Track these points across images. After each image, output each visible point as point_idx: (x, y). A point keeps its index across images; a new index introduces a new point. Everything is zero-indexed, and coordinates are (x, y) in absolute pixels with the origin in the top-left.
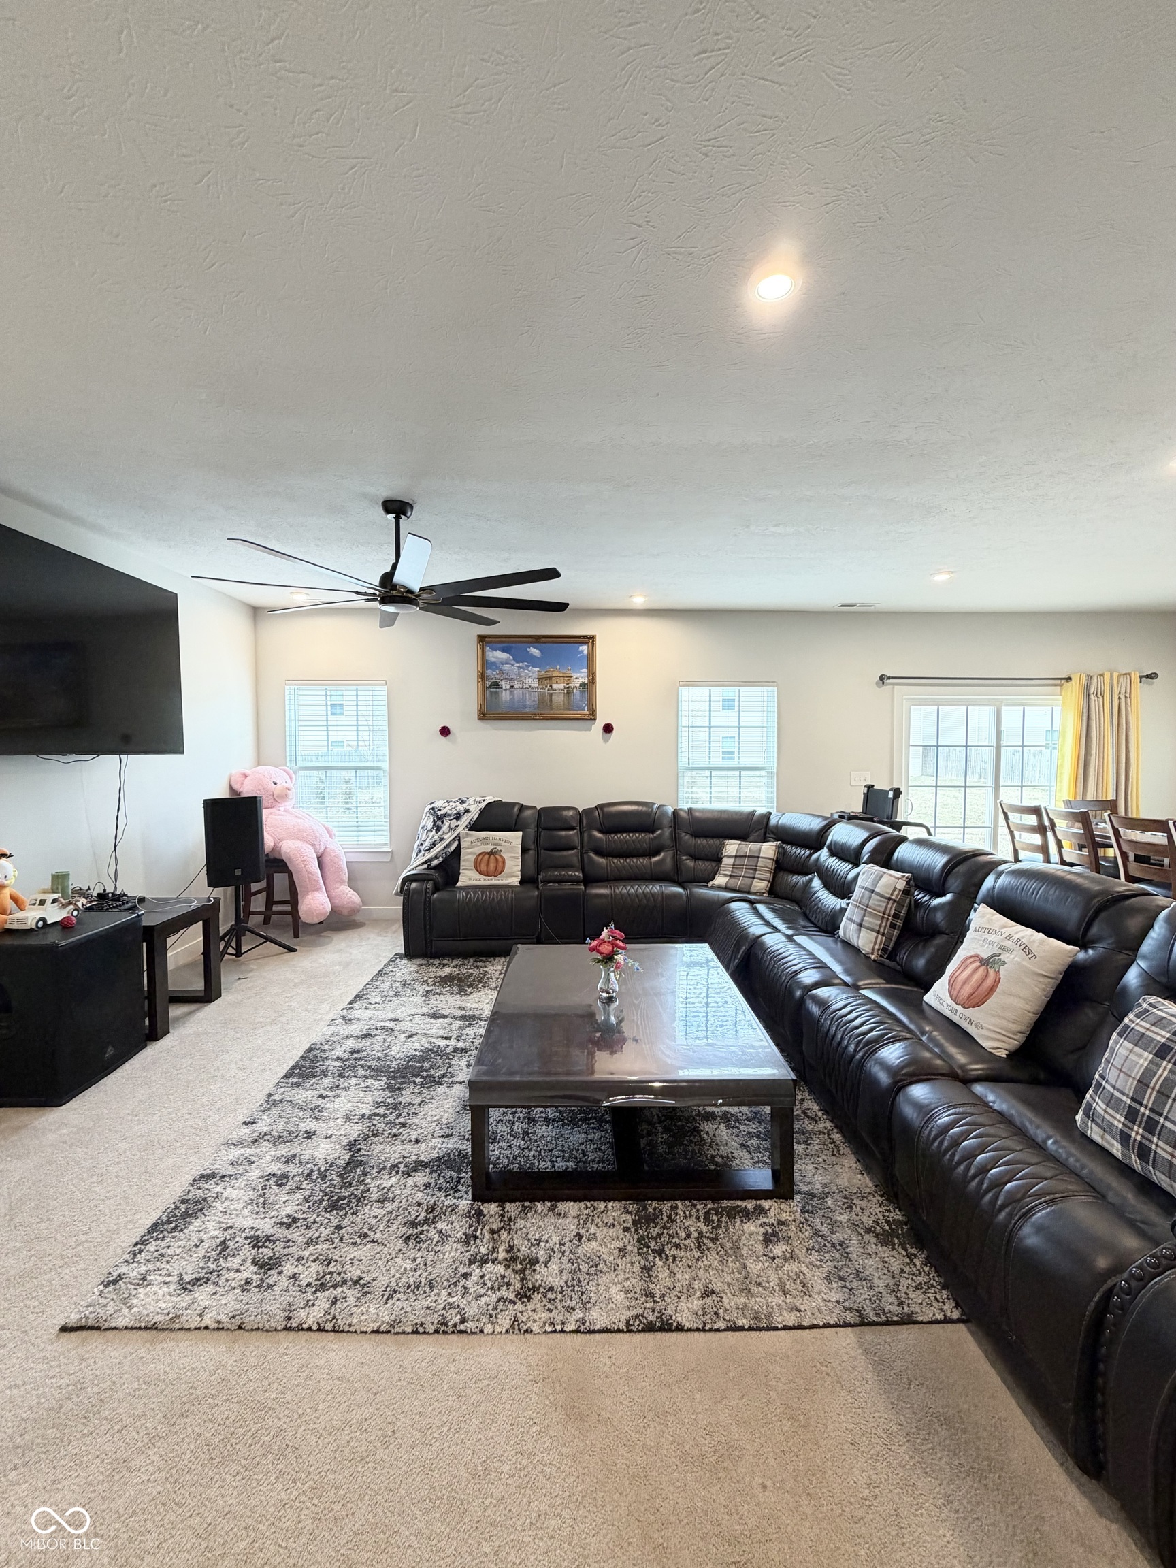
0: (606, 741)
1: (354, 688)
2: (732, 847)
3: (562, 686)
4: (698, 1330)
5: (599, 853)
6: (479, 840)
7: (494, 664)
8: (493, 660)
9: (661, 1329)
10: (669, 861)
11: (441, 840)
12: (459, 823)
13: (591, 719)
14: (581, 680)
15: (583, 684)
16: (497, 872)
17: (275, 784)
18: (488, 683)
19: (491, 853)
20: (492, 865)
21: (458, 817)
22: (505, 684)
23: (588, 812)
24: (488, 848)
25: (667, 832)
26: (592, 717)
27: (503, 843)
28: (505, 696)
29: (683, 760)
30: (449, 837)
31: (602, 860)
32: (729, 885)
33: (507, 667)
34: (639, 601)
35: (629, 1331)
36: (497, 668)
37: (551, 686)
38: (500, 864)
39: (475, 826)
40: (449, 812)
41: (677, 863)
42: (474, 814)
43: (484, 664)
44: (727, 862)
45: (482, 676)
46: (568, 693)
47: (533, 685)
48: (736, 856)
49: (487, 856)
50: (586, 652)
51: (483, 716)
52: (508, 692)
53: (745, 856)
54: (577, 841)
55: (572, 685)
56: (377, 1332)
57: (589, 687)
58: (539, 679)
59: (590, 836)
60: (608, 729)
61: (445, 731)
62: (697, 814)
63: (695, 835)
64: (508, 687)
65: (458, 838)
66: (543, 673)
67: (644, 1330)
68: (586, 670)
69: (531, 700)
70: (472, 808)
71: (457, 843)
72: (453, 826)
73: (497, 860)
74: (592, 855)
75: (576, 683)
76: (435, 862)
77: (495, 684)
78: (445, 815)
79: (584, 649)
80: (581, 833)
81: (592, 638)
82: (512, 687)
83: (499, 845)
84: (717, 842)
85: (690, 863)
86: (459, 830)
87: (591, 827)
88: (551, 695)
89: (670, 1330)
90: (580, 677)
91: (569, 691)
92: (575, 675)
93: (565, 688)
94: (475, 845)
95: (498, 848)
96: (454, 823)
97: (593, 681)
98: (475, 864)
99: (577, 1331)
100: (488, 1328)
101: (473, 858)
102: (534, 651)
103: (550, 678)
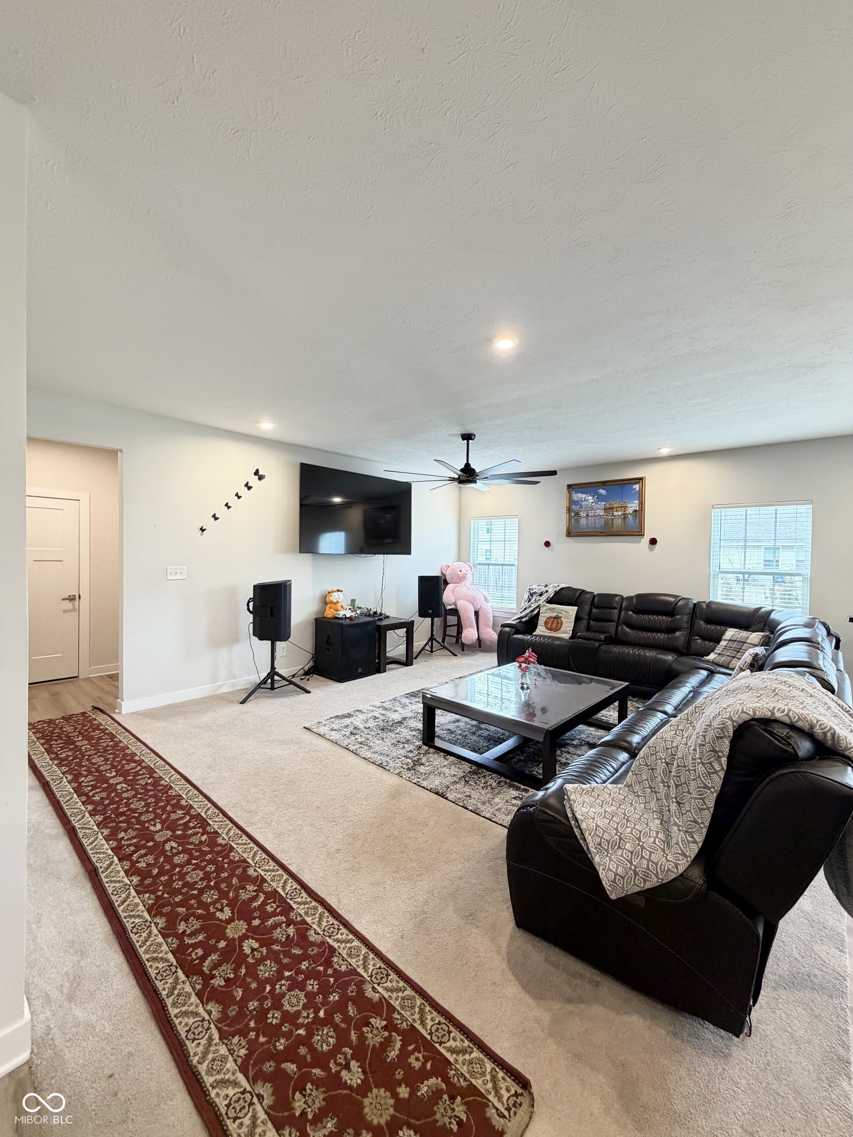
0: (651, 550)
1: (504, 520)
2: (730, 633)
3: (620, 513)
5: (629, 626)
6: (550, 609)
7: (577, 501)
8: (576, 499)
10: (682, 638)
11: (530, 607)
12: (541, 598)
13: (642, 535)
14: (633, 509)
15: (635, 511)
16: (556, 630)
17: (460, 571)
18: (573, 514)
19: (556, 618)
20: (554, 625)
21: (541, 595)
22: (583, 514)
23: (630, 599)
24: (554, 615)
25: (685, 618)
26: (640, 533)
27: (563, 612)
28: (583, 521)
29: (714, 569)
30: (534, 606)
31: (628, 630)
32: (715, 661)
33: (584, 503)
34: (665, 451)
35: (430, 791)
36: (579, 504)
37: (613, 514)
38: (559, 625)
39: (550, 601)
40: (537, 591)
41: (689, 642)
42: (551, 594)
43: (571, 502)
44: (723, 643)
45: (569, 510)
46: (624, 518)
47: (601, 514)
48: (729, 640)
49: (553, 619)
50: (637, 489)
51: (569, 534)
52: (585, 519)
53: (736, 641)
54: (616, 618)
55: (627, 512)
56: (364, 758)
57: (639, 513)
58: (605, 509)
59: (626, 614)
60: (653, 542)
61: (547, 544)
62: (713, 606)
63: (709, 621)
64: (585, 515)
65: (539, 607)
66: (608, 505)
68: (637, 501)
69: (600, 523)
70: (550, 590)
71: (538, 609)
72: (537, 600)
73: (558, 623)
74: (625, 628)
75: (630, 510)
76: (524, 620)
77: (577, 514)
78: (535, 593)
79: (637, 487)
80: (620, 612)
81: (641, 479)
82: (588, 515)
83: (561, 613)
84: (723, 628)
85: (699, 641)
86: (541, 602)
87: (627, 609)
88: (613, 520)
90: (633, 506)
91: (625, 516)
92: (629, 505)
93: (622, 514)
94: (547, 612)
95: (560, 615)
96: (538, 598)
97: (643, 509)
98: (545, 624)
99: (415, 783)
100: (391, 771)
101: (545, 619)
102: (602, 492)
103: (612, 508)
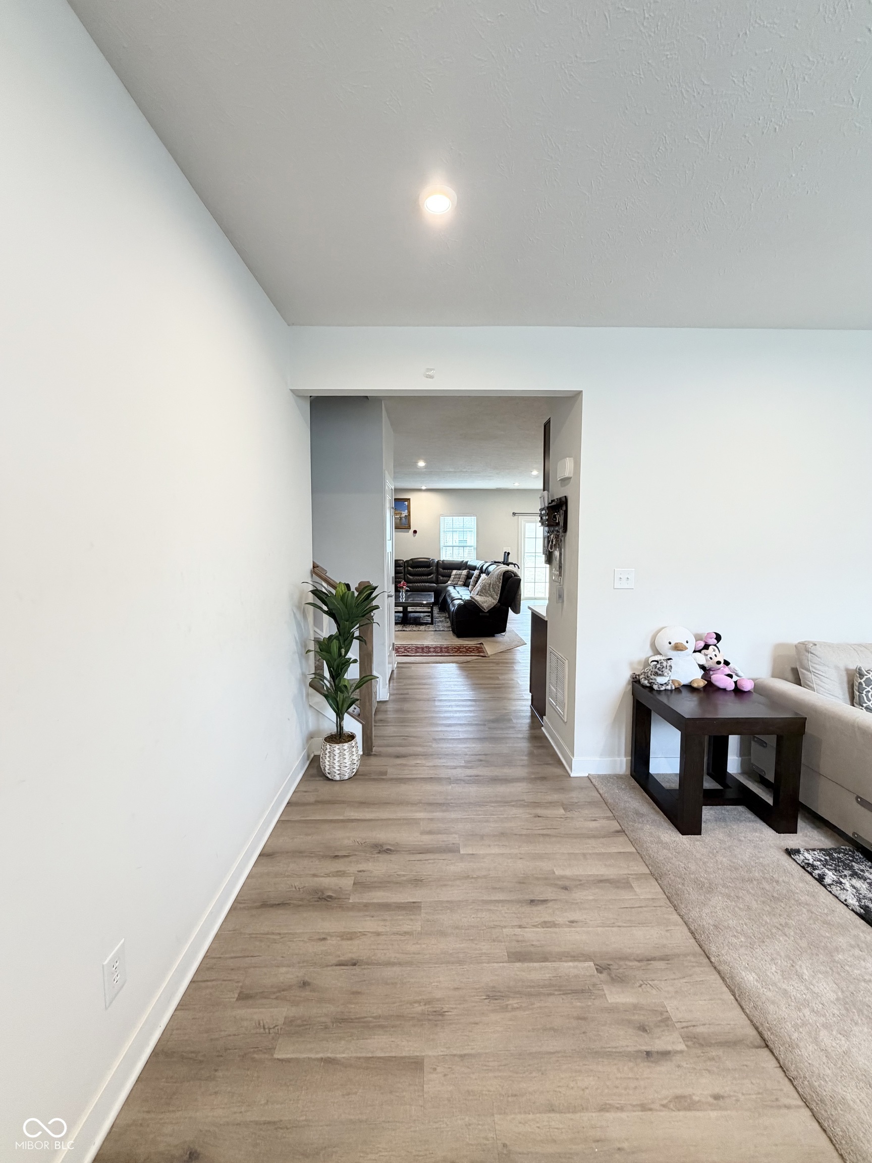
0: (414, 536)
2: (454, 572)
3: (398, 516)
5: (411, 575)
10: (434, 578)
14: (405, 514)
15: (406, 516)
23: (406, 561)
25: (434, 568)
26: (409, 528)
29: (442, 544)
31: (411, 577)
34: (424, 488)
41: (437, 578)
44: (452, 577)
46: (402, 519)
48: (455, 575)
53: (458, 575)
54: (403, 571)
55: (402, 516)
57: (408, 517)
59: (408, 569)
60: (415, 532)
62: (445, 562)
63: (444, 569)
68: (407, 511)
74: (408, 575)
75: (403, 516)
79: (406, 503)
80: (405, 568)
81: (409, 499)
84: (451, 571)
85: (441, 578)
87: (408, 566)
90: (405, 513)
92: (403, 513)
97: (409, 515)
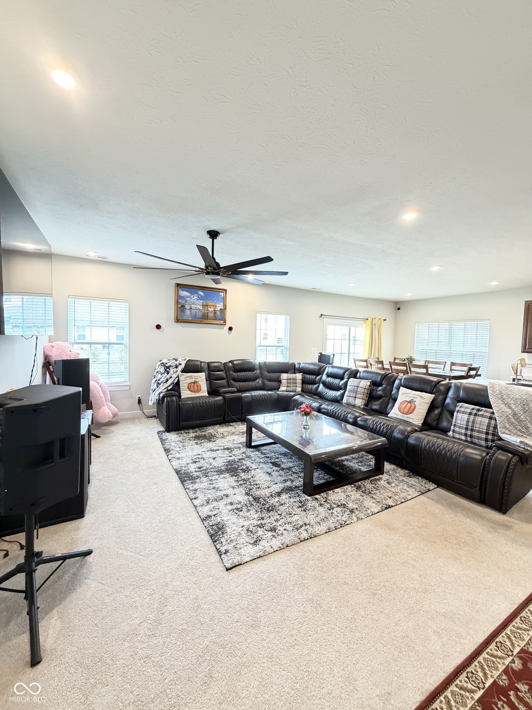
0: (229, 334)
1: (107, 302)
2: (284, 376)
3: (212, 309)
4: (396, 505)
5: (234, 380)
6: (188, 377)
7: (183, 297)
8: (182, 295)
9: (389, 508)
10: (260, 382)
11: (171, 377)
12: (177, 369)
13: (224, 324)
14: (220, 308)
15: (221, 309)
16: (199, 390)
17: (70, 351)
18: (180, 306)
19: (194, 383)
20: (196, 387)
21: (177, 367)
22: (187, 307)
23: (226, 364)
24: (193, 381)
25: (258, 371)
27: (199, 378)
28: (188, 312)
30: (174, 376)
31: (236, 383)
32: (287, 390)
33: (188, 299)
35: (383, 510)
36: (184, 299)
37: (208, 309)
38: (199, 387)
39: (184, 371)
40: (172, 365)
41: (263, 383)
42: (183, 366)
43: (178, 298)
44: (284, 382)
45: (178, 303)
46: (215, 313)
47: (200, 308)
48: (287, 379)
49: (193, 384)
50: (222, 296)
51: (178, 320)
52: (189, 310)
53: (291, 379)
54: (225, 376)
55: (216, 309)
56: (326, 533)
57: (223, 311)
58: (203, 306)
59: (230, 374)
60: (230, 329)
61: (158, 327)
62: (268, 364)
63: (269, 372)
64: (189, 308)
65: (178, 377)
66: (205, 303)
67: (386, 509)
68: (222, 304)
69: (199, 314)
70: (182, 363)
71: (177, 378)
72: (175, 371)
73: (197, 386)
74: (232, 381)
75: (218, 309)
76: (170, 388)
77: (183, 306)
78: (170, 366)
79: (222, 294)
80: (226, 373)
81: (226, 290)
82: (191, 308)
83: (197, 379)
84: (277, 374)
85: (270, 382)
86: (178, 373)
87: (229, 370)
88: (208, 313)
89: (391, 507)
90: (220, 306)
91: (215, 312)
92: (218, 305)
93: (214, 310)
94: (186, 379)
96: (175, 370)
97: (225, 308)
98: (188, 387)
99: (372, 515)
100: (353, 521)
101: (187, 385)
102: (201, 293)
103: (208, 306)
